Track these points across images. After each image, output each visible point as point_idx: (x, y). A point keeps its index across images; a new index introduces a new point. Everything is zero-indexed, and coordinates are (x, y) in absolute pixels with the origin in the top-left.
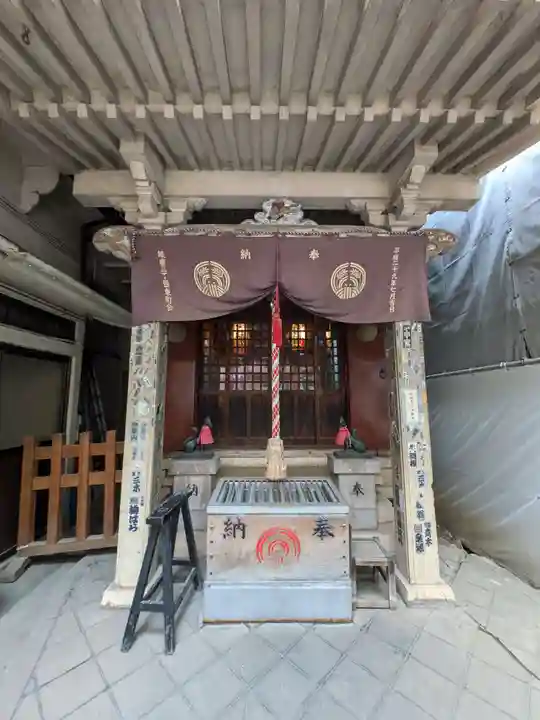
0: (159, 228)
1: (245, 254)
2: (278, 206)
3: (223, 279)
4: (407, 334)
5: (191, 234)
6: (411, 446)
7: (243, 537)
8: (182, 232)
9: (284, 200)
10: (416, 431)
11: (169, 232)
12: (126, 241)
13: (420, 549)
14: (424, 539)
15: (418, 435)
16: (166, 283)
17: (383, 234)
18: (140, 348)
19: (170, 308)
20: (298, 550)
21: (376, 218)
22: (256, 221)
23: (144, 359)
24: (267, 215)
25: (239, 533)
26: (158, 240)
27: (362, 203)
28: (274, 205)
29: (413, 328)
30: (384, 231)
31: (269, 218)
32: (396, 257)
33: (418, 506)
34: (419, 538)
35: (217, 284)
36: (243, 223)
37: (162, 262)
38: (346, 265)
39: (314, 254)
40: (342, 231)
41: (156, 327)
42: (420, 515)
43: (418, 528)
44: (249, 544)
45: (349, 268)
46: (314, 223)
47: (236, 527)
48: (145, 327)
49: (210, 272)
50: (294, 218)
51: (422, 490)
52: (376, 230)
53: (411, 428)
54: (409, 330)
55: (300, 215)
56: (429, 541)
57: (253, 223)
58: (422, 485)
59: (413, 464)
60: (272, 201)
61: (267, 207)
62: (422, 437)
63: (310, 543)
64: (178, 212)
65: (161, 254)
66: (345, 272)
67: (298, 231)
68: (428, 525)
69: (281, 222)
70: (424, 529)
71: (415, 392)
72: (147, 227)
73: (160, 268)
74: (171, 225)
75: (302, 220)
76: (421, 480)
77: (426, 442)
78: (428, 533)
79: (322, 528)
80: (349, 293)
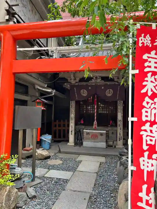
0: (74, 83)
1: (90, 88)
2: (96, 78)
3: (86, 93)
4: (120, 103)
5: (80, 84)
6: (119, 123)
8: (78, 84)
9: (98, 77)
10: (120, 121)
11: (76, 84)
12: (69, 86)
13: (119, 140)
15: (121, 121)
16: (76, 94)
17: (117, 83)
18: (72, 105)
19: (77, 98)
20: (98, 138)
21: (116, 80)
23: (73, 107)
24: (94, 80)
25: (88, 134)
26: (75, 86)
28: (95, 78)
32: (119, 88)
33: (120, 133)
34: (119, 138)
36: (90, 82)
39: (103, 88)
40: (108, 83)
41: (74, 102)
42: (120, 135)
44: (90, 136)
45: (109, 90)
46: (103, 81)
47: (88, 133)
48: (72, 101)
49: (84, 92)
50: (99, 80)
51: (120, 131)
55: (101, 79)
56: (121, 139)
57: (92, 81)
59: (119, 126)
61: (94, 78)
63: (100, 137)
64: (77, 80)
65: (75, 88)
67: (100, 83)
68: (121, 137)
69: (97, 81)
71: (120, 114)
72: (72, 83)
73: (75, 91)
74: (76, 83)
75: (101, 80)
76: (121, 129)
77: (122, 123)
78: (121, 138)
79: (101, 134)
80: (109, 95)
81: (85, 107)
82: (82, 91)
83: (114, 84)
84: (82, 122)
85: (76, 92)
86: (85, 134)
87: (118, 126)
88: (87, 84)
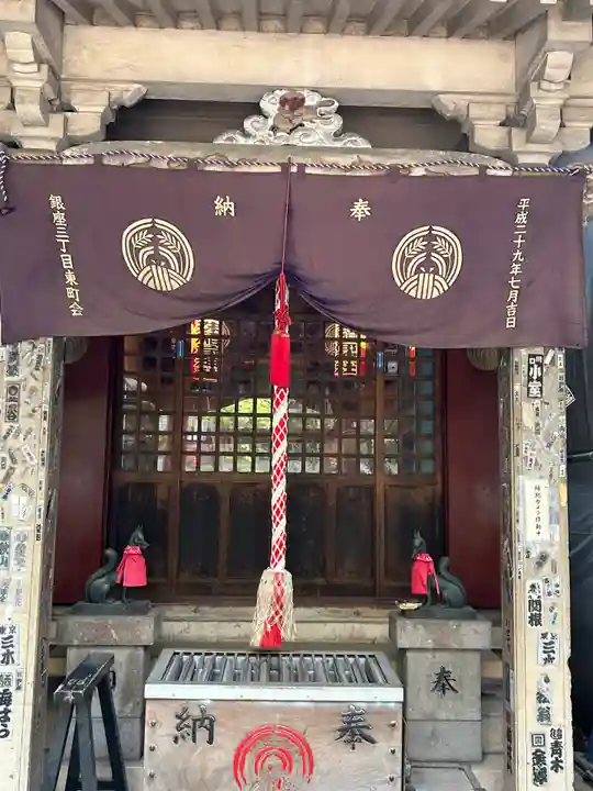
0: (52, 146)
1: (224, 206)
2: (293, 103)
3: (181, 257)
4: (536, 372)
5: (116, 162)
6: (533, 586)
7: (210, 741)
8: (98, 158)
9: (305, 93)
10: (543, 558)
11: (73, 157)
13: (540, 778)
14: (549, 760)
15: (547, 568)
16: (67, 261)
17: (499, 170)
19: (76, 311)
20: (310, 764)
21: (488, 134)
22: (246, 135)
23: (23, 410)
24: (270, 122)
25: (202, 734)
26: (50, 173)
27: (462, 101)
28: (283, 102)
29: (547, 360)
30: (500, 163)
31: (274, 129)
32: (522, 218)
33: (541, 698)
34: (539, 757)
35: (168, 266)
36: (220, 141)
37: (59, 218)
38: (423, 230)
39: (360, 209)
40: (419, 163)
41: (45, 348)
42: (544, 716)
43: (537, 738)
44: (220, 755)
45: (430, 237)
46: (362, 143)
47: (195, 724)
48: (24, 347)
49: (155, 242)
50: (320, 131)
51: (548, 669)
52: (487, 160)
53: (534, 554)
54: (540, 365)
55: (336, 123)
56: (557, 766)
57: (241, 140)
58: (549, 660)
59: (535, 620)
60: (279, 93)
61: (270, 105)
62: (554, 569)
63: (329, 753)
64: (89, 116)
65: (56, 201)
66: (420, 244)
67: (330, 159)
68: (557, 734)
69: (297, 139)
70: (550, 740)
71: (544, 483)
72: (27, 144)
73: (54, 227)
74: (71, 142)
75: (337, 135)
76: (549, 649)
77: (562, 579)
78: (557, 748)
79: (354, 729)
80: (428, 287)
81: (164, 423)
82: (134, 233)
83: (475, 172)
84: (133, 573)
85: (63, 238)
86: (160, 736)
87: (522, 612)
88: (192, 164)
